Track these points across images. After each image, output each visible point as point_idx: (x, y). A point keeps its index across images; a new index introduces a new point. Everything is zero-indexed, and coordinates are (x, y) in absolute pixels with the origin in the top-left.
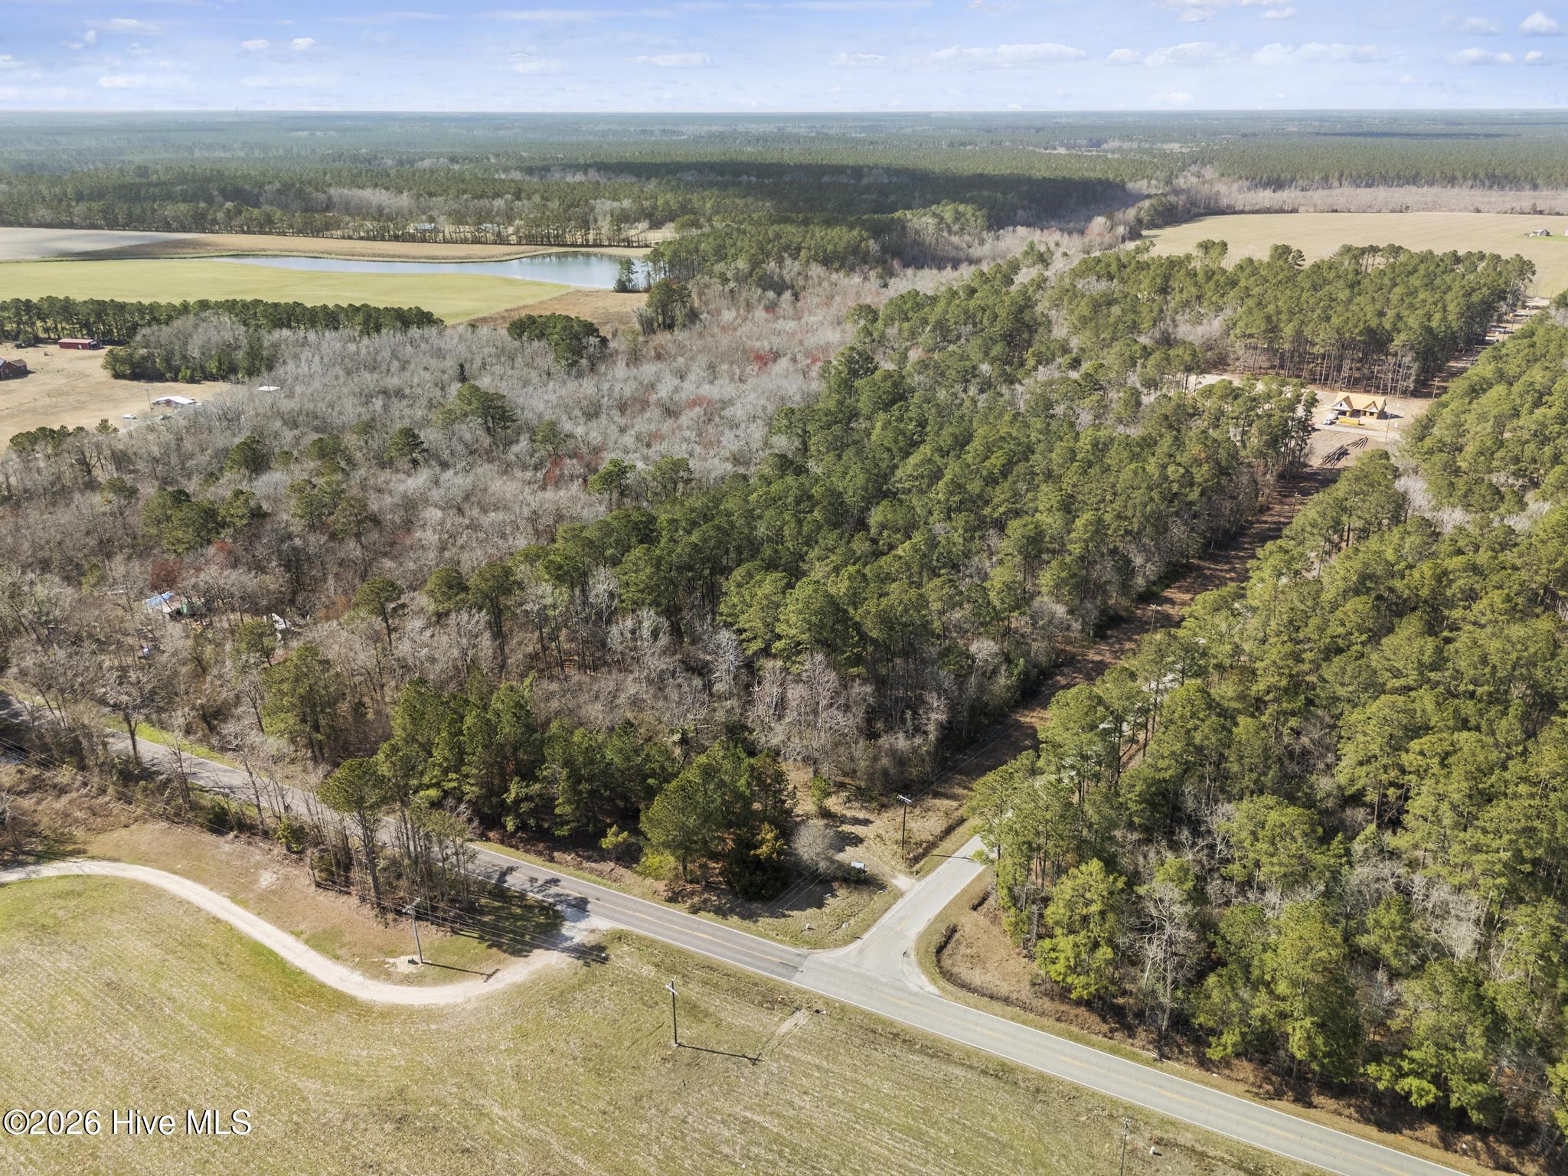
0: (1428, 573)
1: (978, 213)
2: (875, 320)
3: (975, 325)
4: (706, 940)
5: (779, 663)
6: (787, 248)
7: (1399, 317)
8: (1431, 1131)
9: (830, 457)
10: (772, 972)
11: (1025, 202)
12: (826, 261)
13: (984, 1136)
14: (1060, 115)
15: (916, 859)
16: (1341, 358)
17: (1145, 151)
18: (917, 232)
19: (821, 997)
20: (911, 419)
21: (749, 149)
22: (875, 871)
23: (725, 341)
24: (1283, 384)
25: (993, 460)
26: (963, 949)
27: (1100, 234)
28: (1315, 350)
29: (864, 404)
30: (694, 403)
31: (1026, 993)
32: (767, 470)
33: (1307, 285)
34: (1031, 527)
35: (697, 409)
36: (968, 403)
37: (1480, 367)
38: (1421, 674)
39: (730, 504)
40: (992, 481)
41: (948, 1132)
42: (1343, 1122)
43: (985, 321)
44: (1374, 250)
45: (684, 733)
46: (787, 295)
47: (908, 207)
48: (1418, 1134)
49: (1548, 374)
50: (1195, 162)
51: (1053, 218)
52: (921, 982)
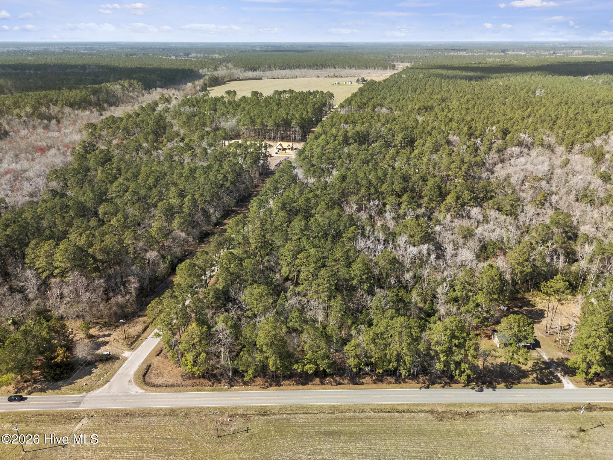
0: (303, 200)
1: (139, 83)
2: (95, 129)
3: (140, 128)
4: (37, 404)
5: (58, 279)
6: (51, 101)
7: (293, 115)
8: (317, 380)
9: (77, 188)
10: (69, 407)
11: (159, 78)
12: (72, 105)
13: (166, 439)
14: (172, 43)
15: (132, 344)
16: (277, 130)
17: (205, 57)
18: (114, 92)
19: (93, 410)
20: (114, 168)
21: (29, 58)
22: (114, 353)
23: (23, 144)
24: (256, 141)
25: (149, 181)
26: (154, 372)
27: (190, 90)
28: (268, 128)
29: (92, 164)
30: (7, 173)
31: (179, 380)
32: (45, 197)
33: (264, 105)
34: (167, 204)
35: (9, 175)
36: (138, 159)
37: (318, 130)
38: (302, 233)
39: (28, 215)
40: (150, 189)
41: (151, 442)
42: (291, 387)
43: (144, 126)
44: (285, 92)
45: (13, 319)
46: (54, 121)
47: (109, 81)
48: (314, 382)
49: (337, 129)
50: (224, 62)
51: (172, 84)
52: (136, 390)
